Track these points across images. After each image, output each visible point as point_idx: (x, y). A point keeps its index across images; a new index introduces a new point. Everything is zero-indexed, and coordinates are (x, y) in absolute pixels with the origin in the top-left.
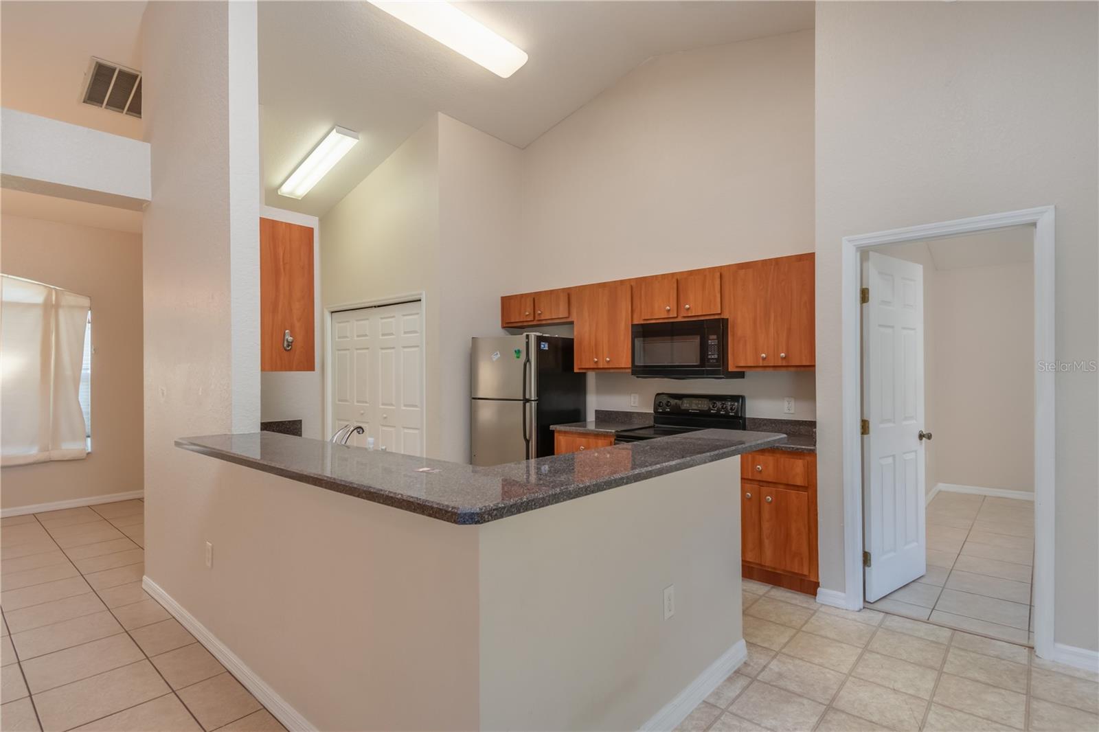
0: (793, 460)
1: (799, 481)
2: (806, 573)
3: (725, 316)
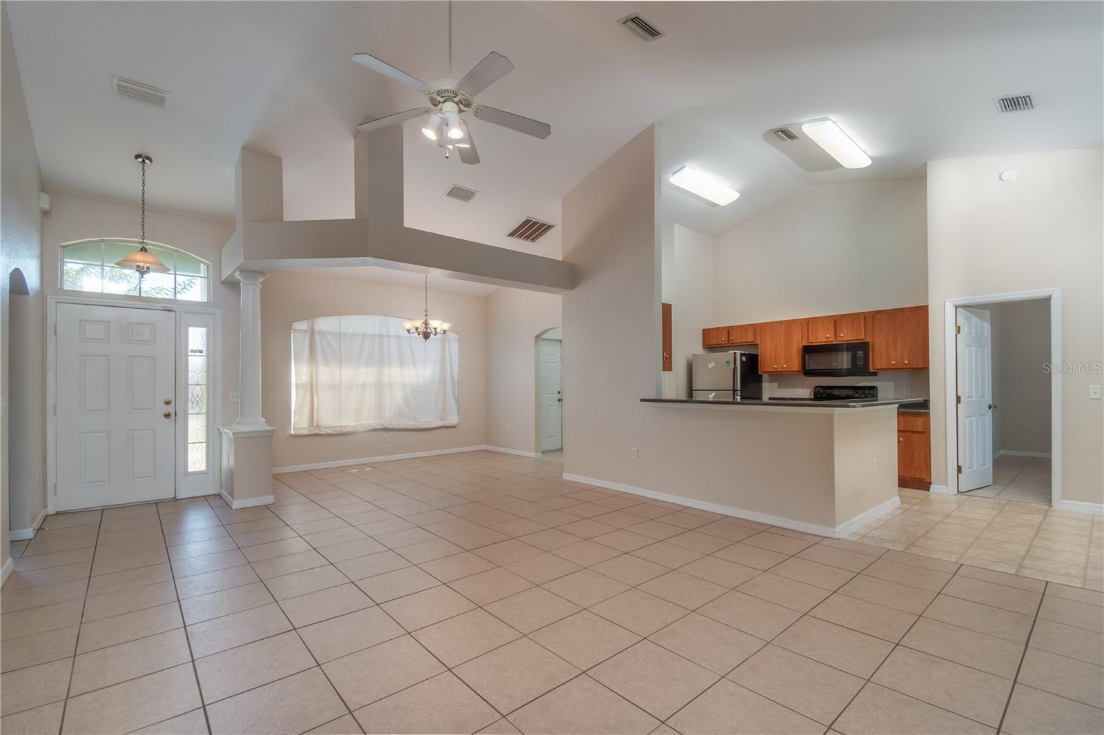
0: (916, 418)
1: (920, 429)
2: (924, 477)
3: (868, 340)
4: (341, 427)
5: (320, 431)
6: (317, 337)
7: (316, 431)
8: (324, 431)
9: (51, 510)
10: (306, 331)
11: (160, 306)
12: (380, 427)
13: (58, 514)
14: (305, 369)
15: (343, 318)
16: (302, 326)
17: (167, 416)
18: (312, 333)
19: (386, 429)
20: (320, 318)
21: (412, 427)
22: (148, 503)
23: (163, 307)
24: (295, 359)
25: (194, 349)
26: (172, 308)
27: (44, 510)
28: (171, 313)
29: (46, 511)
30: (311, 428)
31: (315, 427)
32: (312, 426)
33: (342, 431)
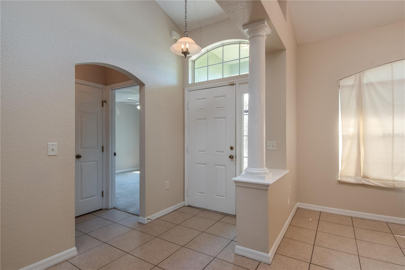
4: (393, 181)
6: (366, 89)
7: (364, 181)
8: (372, 183)
9: (186, 203)
10: (353, 86)
11: (227, 83)
13: (189, 206)
14: (352, 122)
15: (395, 65)
16: (350, 81)
17: (231, 157)
18: (360, 85)
20: (369, 71)
23: (229, 83)
24: (342, 116)
25: (246, 110)
26: (234, 82)
27: (183, 202)
28: (233, 86)
29: (184, 203)
30: (358, 178)
31: (363, 178)
32: (361, 176)
33: (394, 186)
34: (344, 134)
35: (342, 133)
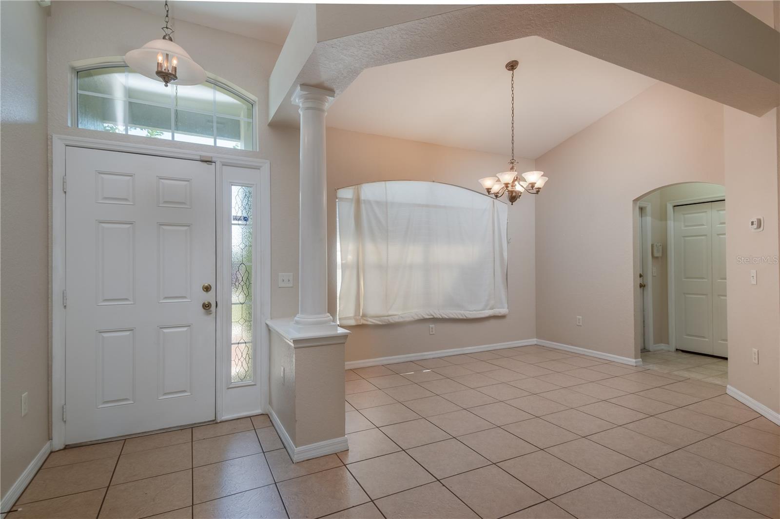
4: (388, 316)
5: (367, 321)
6: (363, 206)
7: (363, 322)
8: (371, 321)
9: (58, 442)
10: (351, 200)
12: (428, 317)
13: (67, 447)
14: (351, 247)
15: (389, 184)
16: (347, 194)
17: (207, 306)
18: (358, 202)
19: (435, 320)
20: (366, 185)
21: (461, 317)
22: (182, 428)
23: (201, 156)
24: (340, 234)
25: (238, 215)
26: (212, 157)
27: (48, 444)
28: (209, 166)
29: (51, 445)
30: (357, 317)
31: (362, 317)
32: (359, 315)
33: (389, 321)
34: (343, 262)
35: (342, 261)
